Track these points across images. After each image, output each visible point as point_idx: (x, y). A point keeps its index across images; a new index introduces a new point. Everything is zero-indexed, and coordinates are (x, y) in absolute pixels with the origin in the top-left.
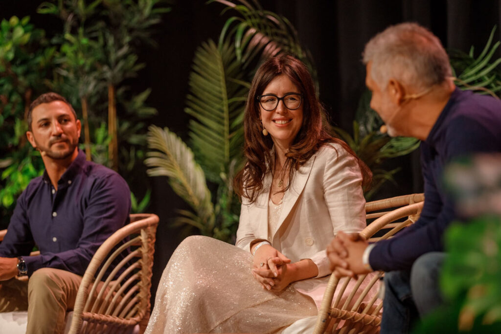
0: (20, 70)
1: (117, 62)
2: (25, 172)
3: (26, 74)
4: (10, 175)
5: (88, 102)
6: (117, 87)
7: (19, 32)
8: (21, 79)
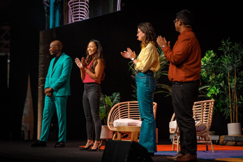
0: (212, 64)
1: (237, 63)
2: (214, 89)
3: (214, 64)
4: (209, 89)
5: (229, 72)
6: (236, 69)
7: (213, 54)
8: (212, 66)
